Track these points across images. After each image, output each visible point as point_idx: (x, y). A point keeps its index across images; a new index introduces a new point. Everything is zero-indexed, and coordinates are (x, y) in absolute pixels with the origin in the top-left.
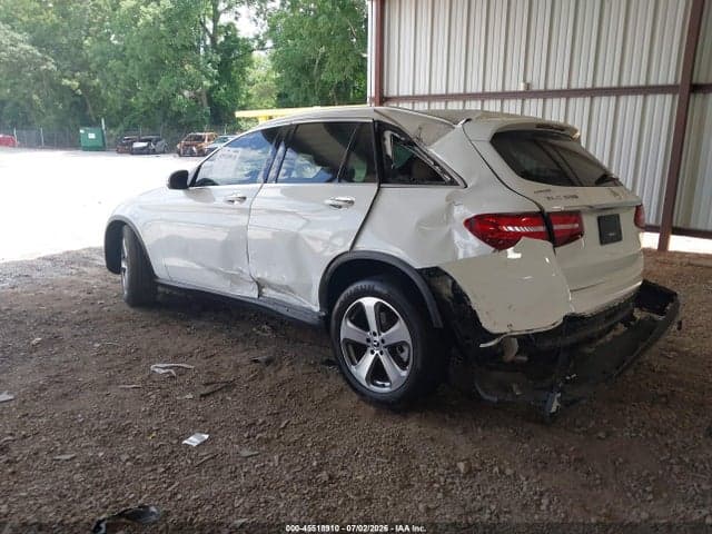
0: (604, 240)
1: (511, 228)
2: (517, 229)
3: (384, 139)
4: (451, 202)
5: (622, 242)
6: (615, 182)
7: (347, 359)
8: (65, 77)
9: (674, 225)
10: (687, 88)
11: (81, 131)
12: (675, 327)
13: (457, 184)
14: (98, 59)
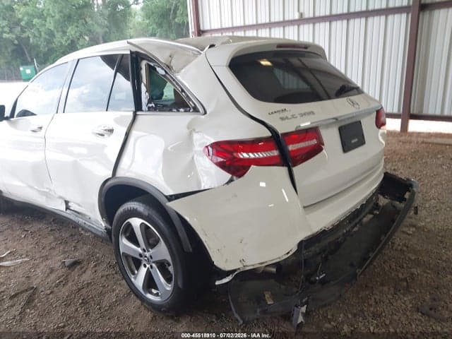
0: (347, 147)
1: (245, 155)
2: (252, 156)
3: (141, 69)
4: (191, 129)
5: (364, 146)
6: (357, 91)
7: (127, 268)
8: (5, 32)
9: (411, 112)
10: (417, 9)
11: (21, 69)
12: (412, 213)
13: (198, 111)
14: (26, 18)
